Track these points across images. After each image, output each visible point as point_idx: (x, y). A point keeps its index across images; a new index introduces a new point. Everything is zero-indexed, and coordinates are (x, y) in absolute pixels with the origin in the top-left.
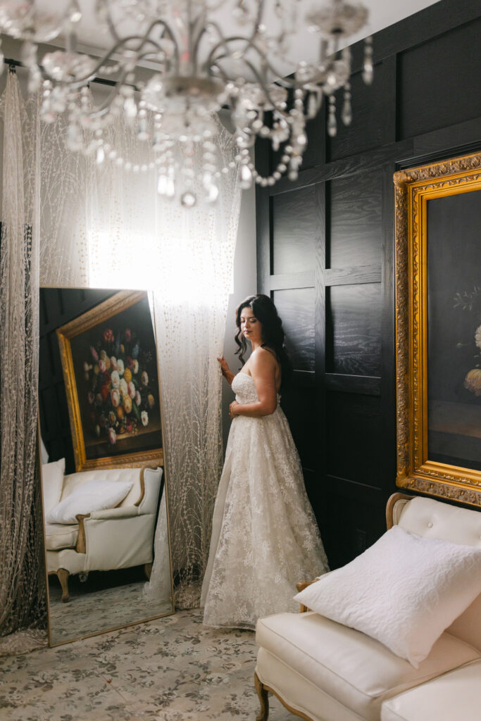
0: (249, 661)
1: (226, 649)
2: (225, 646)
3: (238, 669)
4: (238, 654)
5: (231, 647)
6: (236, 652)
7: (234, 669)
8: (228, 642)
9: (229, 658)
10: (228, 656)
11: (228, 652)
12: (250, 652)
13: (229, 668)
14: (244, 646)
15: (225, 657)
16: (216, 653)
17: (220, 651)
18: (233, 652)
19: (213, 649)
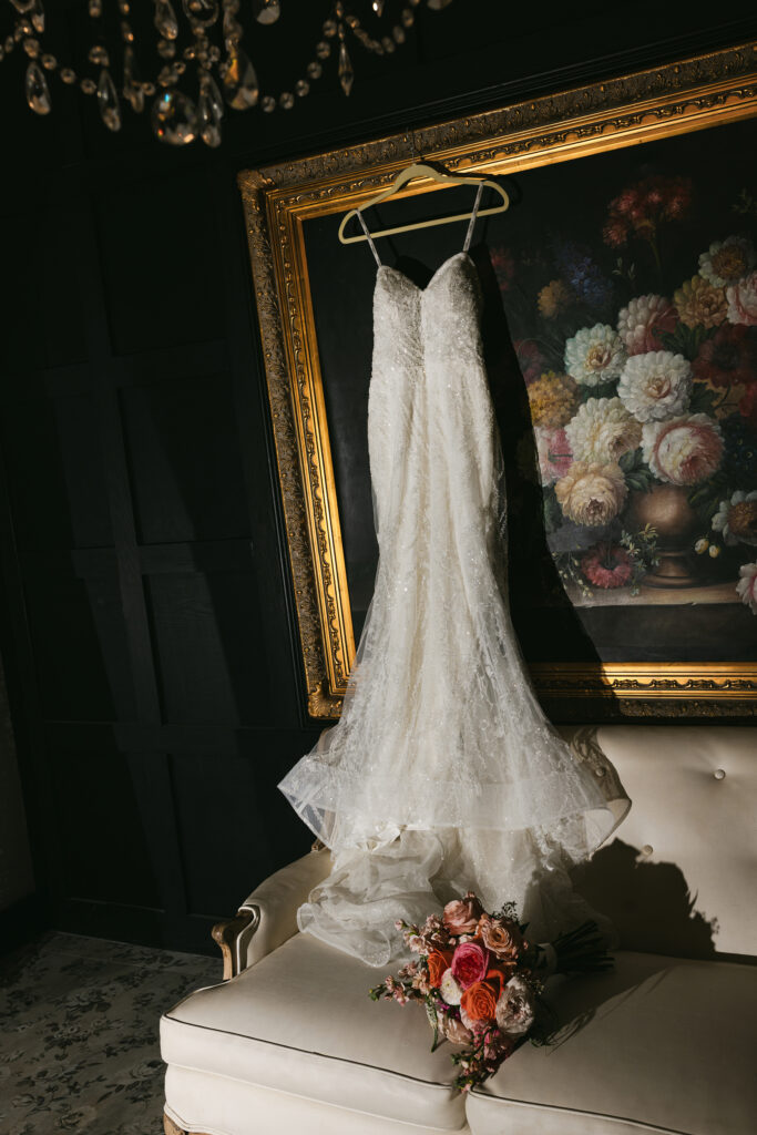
0: (105, 1096)
1: (49, 1090)
2: (47, 1086)
3: (92, 1118)
4: (78, 1091)
5: (57, 1083)
6: (73, 1089)
7: (83, 1123)
8: (48, 1075)
9: (63, 1105)
10: (62, 1101)
11: (58, 1094)
12: (100, 1079)
13: (74, 1125)
14: (82, 1071)
15: (55, 1106)
16: (34, 1105)
17: (41, 1099)
18: (67, 1091)
19: (25, 1099)
